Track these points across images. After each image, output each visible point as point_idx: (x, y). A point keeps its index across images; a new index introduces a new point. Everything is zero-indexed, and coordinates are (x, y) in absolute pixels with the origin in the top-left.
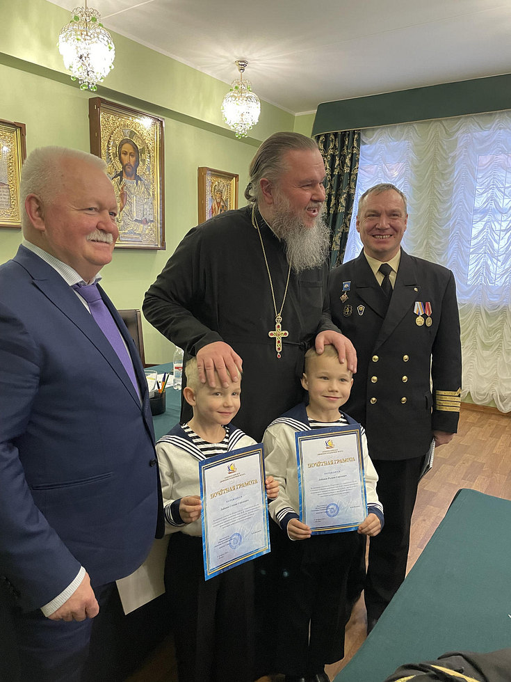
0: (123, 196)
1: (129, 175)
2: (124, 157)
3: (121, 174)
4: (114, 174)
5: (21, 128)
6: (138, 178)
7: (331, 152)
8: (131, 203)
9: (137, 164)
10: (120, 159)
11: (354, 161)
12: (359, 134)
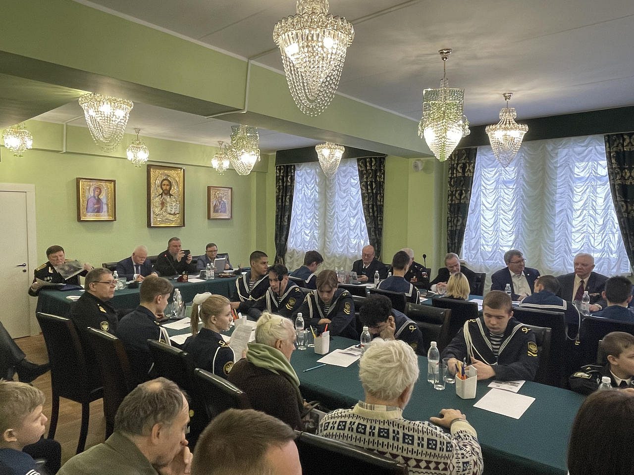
0: (163, 204)
1: (166, 194)
2: (164, 187)
3: (162, 194)
4: (158, 195)
5: (114, 181)
6: (170, 195)
7: (282, 174)
8: (166, 207)
9: (170, 189)
10: (161, 187)
11: (292, 179)
12: (294, 166)
